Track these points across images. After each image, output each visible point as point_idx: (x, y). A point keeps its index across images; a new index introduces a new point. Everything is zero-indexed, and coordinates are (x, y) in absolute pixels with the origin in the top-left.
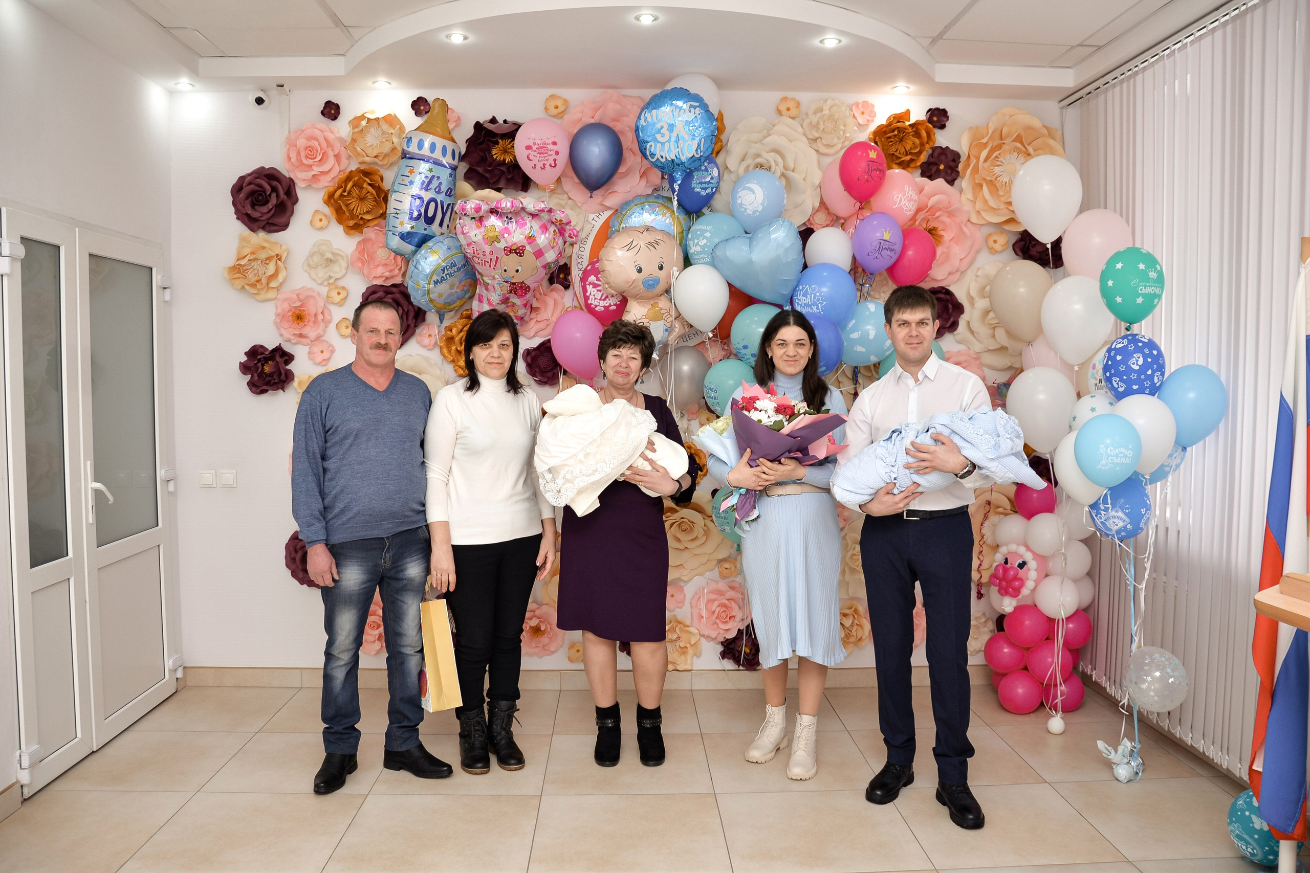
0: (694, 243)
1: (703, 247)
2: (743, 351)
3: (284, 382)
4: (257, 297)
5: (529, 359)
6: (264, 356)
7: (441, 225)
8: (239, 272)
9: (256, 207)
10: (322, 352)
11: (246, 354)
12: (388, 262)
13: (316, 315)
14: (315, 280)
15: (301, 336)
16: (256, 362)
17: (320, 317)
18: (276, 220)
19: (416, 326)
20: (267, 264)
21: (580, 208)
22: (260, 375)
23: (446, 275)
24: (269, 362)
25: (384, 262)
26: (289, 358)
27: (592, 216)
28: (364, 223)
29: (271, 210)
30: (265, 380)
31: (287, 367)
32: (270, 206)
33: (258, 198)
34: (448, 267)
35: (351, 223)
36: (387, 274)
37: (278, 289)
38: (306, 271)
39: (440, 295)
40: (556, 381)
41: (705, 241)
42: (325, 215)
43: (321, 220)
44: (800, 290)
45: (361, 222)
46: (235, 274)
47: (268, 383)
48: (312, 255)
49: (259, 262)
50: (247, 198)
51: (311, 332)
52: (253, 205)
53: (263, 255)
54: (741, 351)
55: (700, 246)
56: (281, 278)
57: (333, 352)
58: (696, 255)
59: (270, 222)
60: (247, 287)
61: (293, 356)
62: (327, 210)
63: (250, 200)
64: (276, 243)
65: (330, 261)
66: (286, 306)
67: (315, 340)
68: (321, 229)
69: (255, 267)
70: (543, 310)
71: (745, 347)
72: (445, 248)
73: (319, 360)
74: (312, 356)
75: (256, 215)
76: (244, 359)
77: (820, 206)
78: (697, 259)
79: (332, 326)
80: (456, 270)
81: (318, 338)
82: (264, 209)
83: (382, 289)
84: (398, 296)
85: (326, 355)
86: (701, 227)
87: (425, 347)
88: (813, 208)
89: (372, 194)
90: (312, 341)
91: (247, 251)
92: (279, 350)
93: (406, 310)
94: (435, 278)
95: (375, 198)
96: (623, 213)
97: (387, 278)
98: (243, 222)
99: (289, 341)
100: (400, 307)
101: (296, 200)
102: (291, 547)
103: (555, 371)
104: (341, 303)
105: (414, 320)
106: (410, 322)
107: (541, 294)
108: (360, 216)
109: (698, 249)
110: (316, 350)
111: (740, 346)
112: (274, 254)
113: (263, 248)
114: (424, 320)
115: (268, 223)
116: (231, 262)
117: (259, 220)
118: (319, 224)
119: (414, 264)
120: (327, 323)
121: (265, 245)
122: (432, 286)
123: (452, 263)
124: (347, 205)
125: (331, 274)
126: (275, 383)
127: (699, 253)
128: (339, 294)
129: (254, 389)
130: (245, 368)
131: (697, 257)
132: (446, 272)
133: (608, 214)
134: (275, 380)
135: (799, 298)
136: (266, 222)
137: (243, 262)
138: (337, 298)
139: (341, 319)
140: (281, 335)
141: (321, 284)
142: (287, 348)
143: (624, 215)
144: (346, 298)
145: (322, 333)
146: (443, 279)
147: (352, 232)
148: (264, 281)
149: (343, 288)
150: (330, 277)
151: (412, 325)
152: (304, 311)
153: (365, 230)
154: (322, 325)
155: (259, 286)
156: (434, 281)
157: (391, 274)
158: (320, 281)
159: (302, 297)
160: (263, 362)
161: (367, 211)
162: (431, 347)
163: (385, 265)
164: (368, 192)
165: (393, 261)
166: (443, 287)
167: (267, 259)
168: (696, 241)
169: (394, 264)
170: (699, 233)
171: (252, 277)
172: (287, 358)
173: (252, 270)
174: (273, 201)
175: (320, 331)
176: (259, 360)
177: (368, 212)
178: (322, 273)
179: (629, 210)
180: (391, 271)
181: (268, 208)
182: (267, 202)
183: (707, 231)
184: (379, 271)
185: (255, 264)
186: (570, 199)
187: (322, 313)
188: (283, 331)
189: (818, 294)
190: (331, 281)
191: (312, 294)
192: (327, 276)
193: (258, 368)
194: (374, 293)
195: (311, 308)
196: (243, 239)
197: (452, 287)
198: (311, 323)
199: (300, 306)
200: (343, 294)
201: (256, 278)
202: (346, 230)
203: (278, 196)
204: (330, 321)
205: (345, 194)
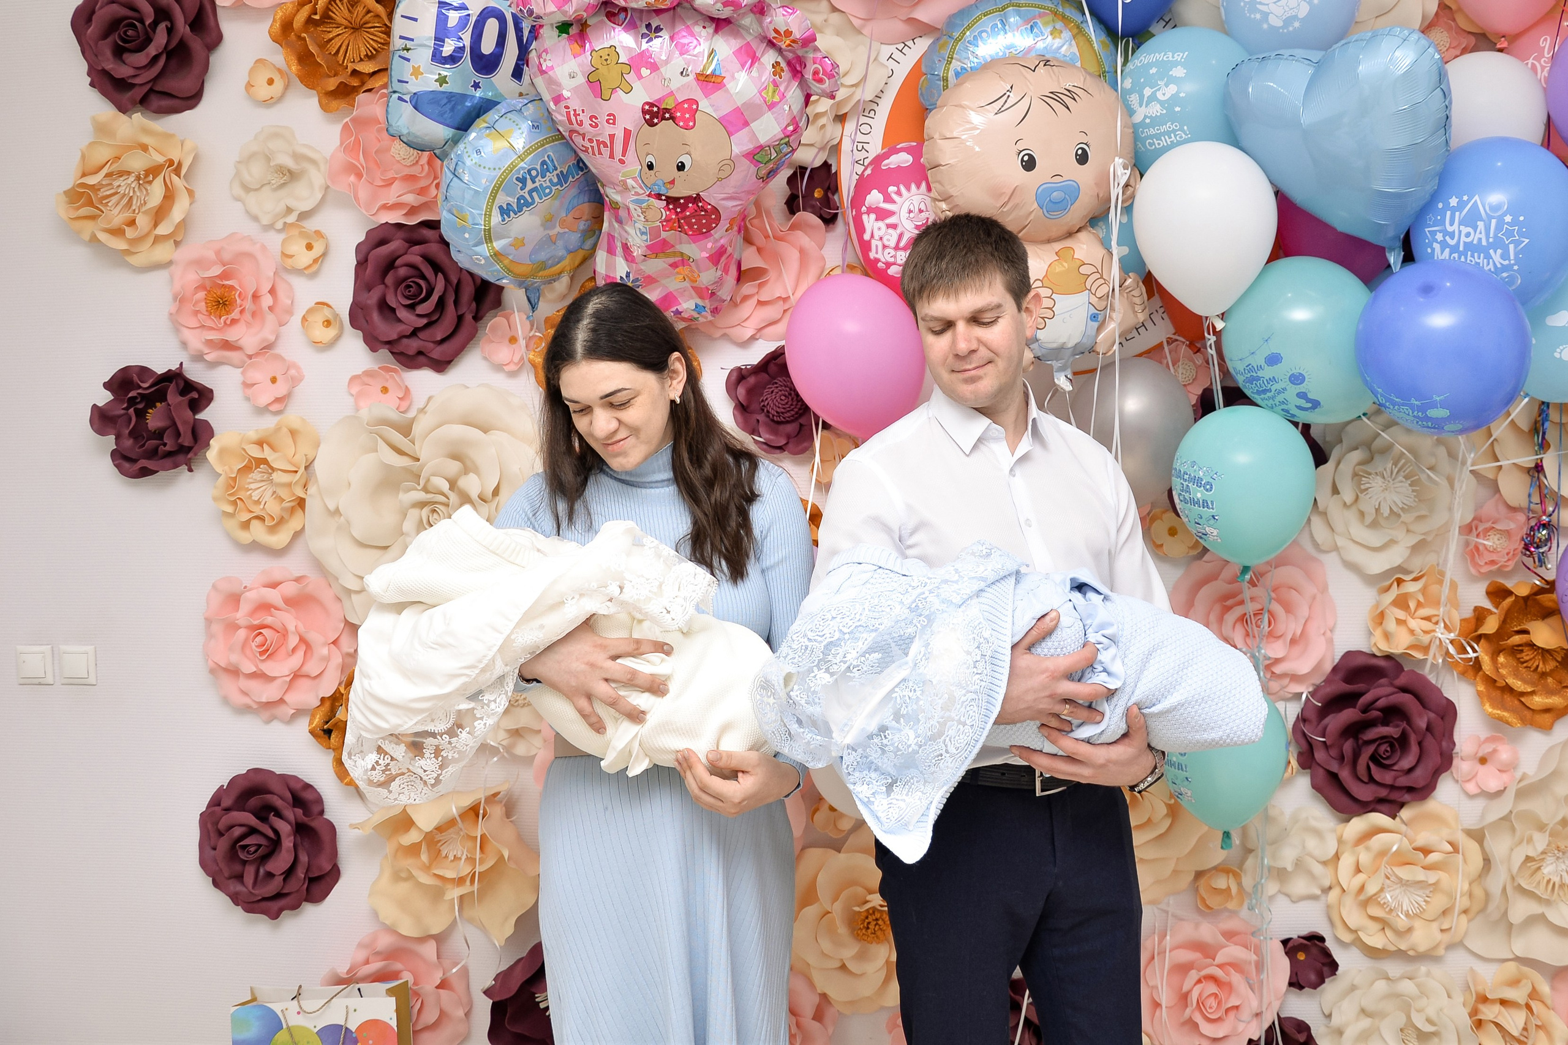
0: (1141, 96)
1: (1168, 104)
2: (1267, 372)
3: (189, 449)
4: (132, 260)
5: (741, 391)
6: (140, 391)
7: (517, 74)
8: (90, 203)
9: (125, 56)
10: (274, 380)
11: (107, 386)
12: (415, 171)
13: (256, 297)
14: (256, 219)
15: (227, 345)
16: (125, 405)
17: (267, 301)
18: (172, 84)
19: (477, 318)
20: (150, 182)
21: (859, 32)
22: (135, 434)
23: (530, 192)
24: (158, 404)
25: (407, 171)
26: (200, 396)
27: (887, 50)
28: (363, 83)
29: (155, 58)
30: (143, 445)
31: (198, 417)
32: (152, 50)
33: (125, 33)
34: (534, 173)
35: (332, 84)
36: (410, 199)
37: (176, 239)
38: (237, 199)
39: (519, 243)
40: (805, 444)
41: (1173, 89)
42: (280, 71)
43: (271, 82)
44: (1454, 210)
45: (355, 83)
46: (78, 208)
47: (153, 454)
48: (247, 160)
49: (132, 178)
50: (105, 36)
51: (247, 336)
52: (119, 52)
53: (137, 163)
54: (1260, 374)
55: (1161, 103)
56: (177, 213)
57: (295, 381)
58: (1148, 126)
59: (158, 88)
60: (102, 237)
61: (211, 391)
62: (279, 57)
63: (110, 39)
64: (168, 136)
65: (290, 176)
66: (192, 278)
67: (257, 354)
68: (269, 103)
69: (121, 190)
70: (772, 275)
71: (1274, 360)
72: (526, 125)
73: (264, 399)
74: (249, 391)
75: (123, 71)
76: (104, 397)
77: (1437, 14)
78: (1152, 137)
79: (296, 320)
80: (555, 180)
81: (267, 347)
82: (140, 59)
83: (401, 234)
84: (434, 249)
85: (280, 389)
86: (1158, 56)
87: (499, 367)
88: (1424, 18)
89: (378, 16)
90: (250, 357)
91: (102, 154)
92: (174, 377)
93: (455, 281)
94: (503, 199)
95: (386, 25)
96: (956, 35)
97: (413, 211)
98: (104, 93)
99: (199, 358)
100: (440, 275)
101: (215, 40)
102: (209, 826)
103: (802, 421)
104: (312, 271)
105: (474, 305)
106: (463, 309)
107: (767, 237)
108: (351, 67)
109: (1155, 110)
110: (259, 375)
111: (1259, 360)
112: (160, 159)
113: (145, 148)
114: (498, 303)
115: (151, 90)
116: (69, 181)
117: (133, 85)
118: (263, 91)
119: (452, 168)
120: (281, 312)
121: (146, 140)
122: (496, 218)
123: (544, 163)
124: (323, 45)
125: (292, 203)
126: (169, 454)
127: (1156, 121)
128: (309, 247)
129: (127, 465)
130: (102, 419)
131: (1152, 131)
132: (530, 185)
133: (922, 45)
134: (165, 445)
135: (1450, 229)
136: (148, 87)
137: (92, 180)
138: (304, 258)
139: (313, 304)
140: (184, 344)
141: (270, 227)
142: (196, 374)
143: (957, 40)
144: (324, 255)
145: (272, 338)
146: (523, 204)
147: (335, 104)
148: (143, 221)
149: (318, 233)
150: (289, 210)
151: (469, 317)
152: (232, 288)
153: (361, 97)
154: (270, 318)
155: (130, 233)
156: (501, 208)
157: (423, 199)
158: (265, 221)
159: (226, 256)
160: (140, 406)
161: (367, 55)
162: (512, 367)
163: (411, 178)
164: (369, 12)
165: (426, 167)
166: (527, 223)
167: (148, 172)
168: (1147, 92)
169: (428, 174)
170: (1153, 71)
171: (116, 215)
172: (195, 395)
173: (115, 199)
174: (160, 38)
175: (267, 333)
176: (132, 402)
177: (370, 57)
178: (269, 204)
179: (969, 28)
180: (422, 191)
181: (148, 54)
182: (148, 40)
183: (1175, 64)
184: (393, 195)
185: (124, 185)
186: (835, 9)
187: (272, 291)
188: (188, 335)
189: (1508, 219)
190: (292, 219)
191: (246, 247)
192: (281, 207)
193: (130, 420)
194: (382, 242)
195: (246, 281)
196: (102, 129)
197: (548, 221)
198: (247, 316)
199: (225, 275)
200: (318, 249)
201: (128, 215)
202: (325, 101)
203: (170, 31)
204: (290, 312)
205: (317, 17)
